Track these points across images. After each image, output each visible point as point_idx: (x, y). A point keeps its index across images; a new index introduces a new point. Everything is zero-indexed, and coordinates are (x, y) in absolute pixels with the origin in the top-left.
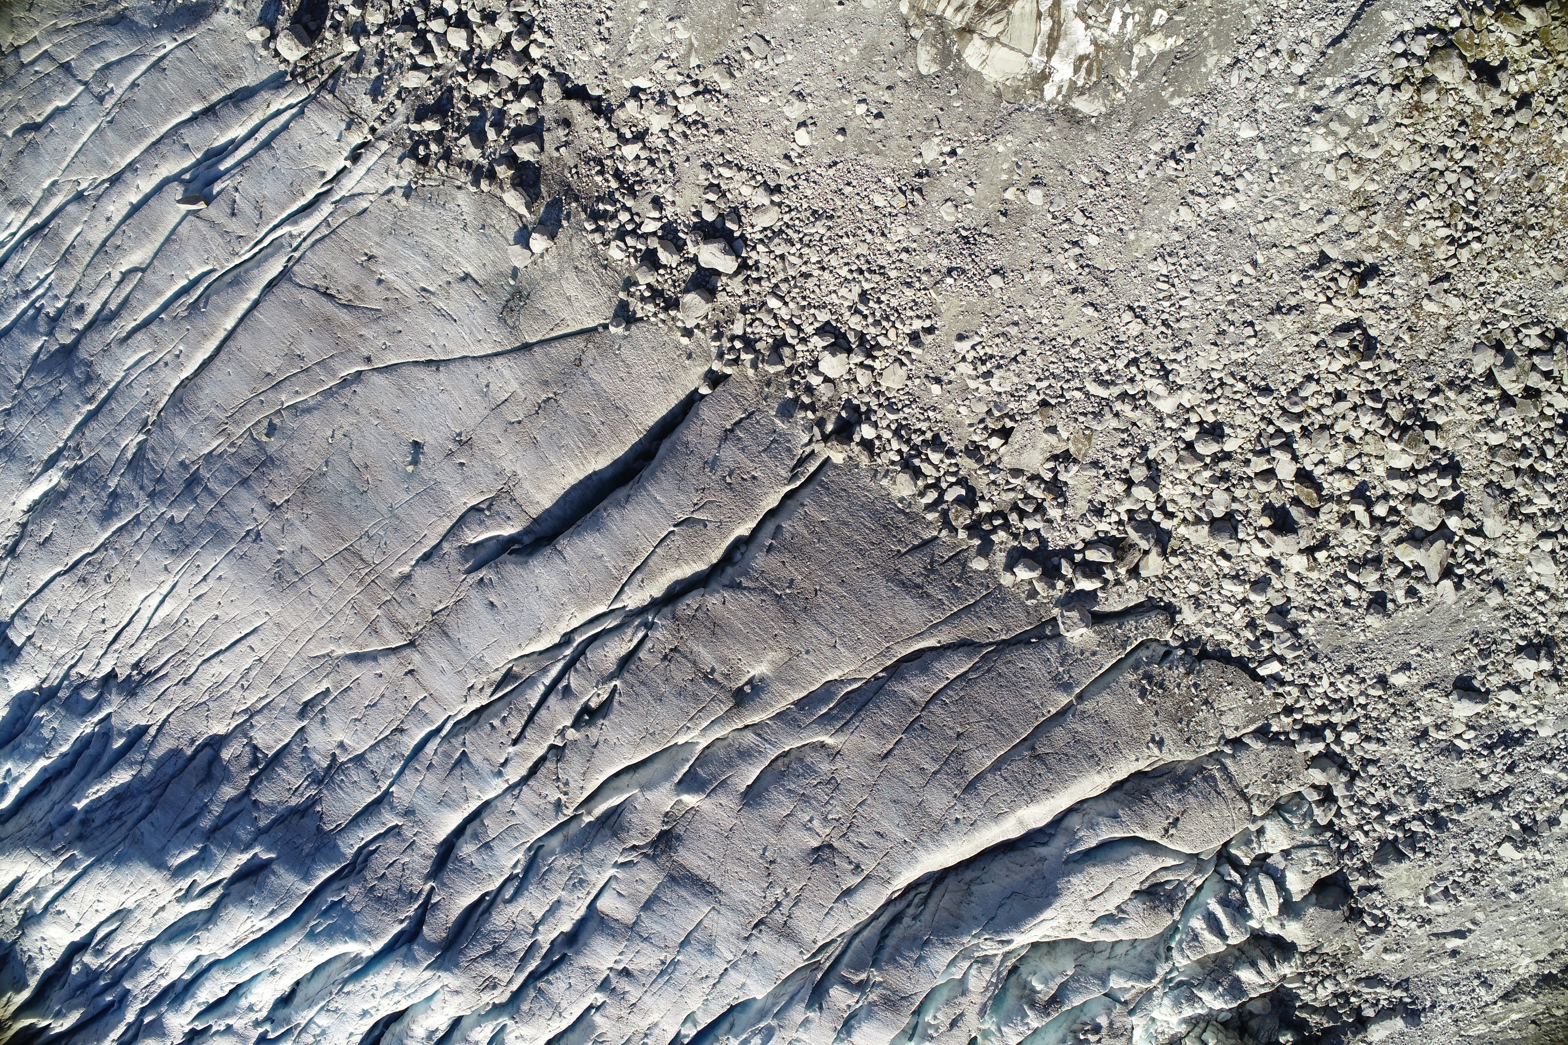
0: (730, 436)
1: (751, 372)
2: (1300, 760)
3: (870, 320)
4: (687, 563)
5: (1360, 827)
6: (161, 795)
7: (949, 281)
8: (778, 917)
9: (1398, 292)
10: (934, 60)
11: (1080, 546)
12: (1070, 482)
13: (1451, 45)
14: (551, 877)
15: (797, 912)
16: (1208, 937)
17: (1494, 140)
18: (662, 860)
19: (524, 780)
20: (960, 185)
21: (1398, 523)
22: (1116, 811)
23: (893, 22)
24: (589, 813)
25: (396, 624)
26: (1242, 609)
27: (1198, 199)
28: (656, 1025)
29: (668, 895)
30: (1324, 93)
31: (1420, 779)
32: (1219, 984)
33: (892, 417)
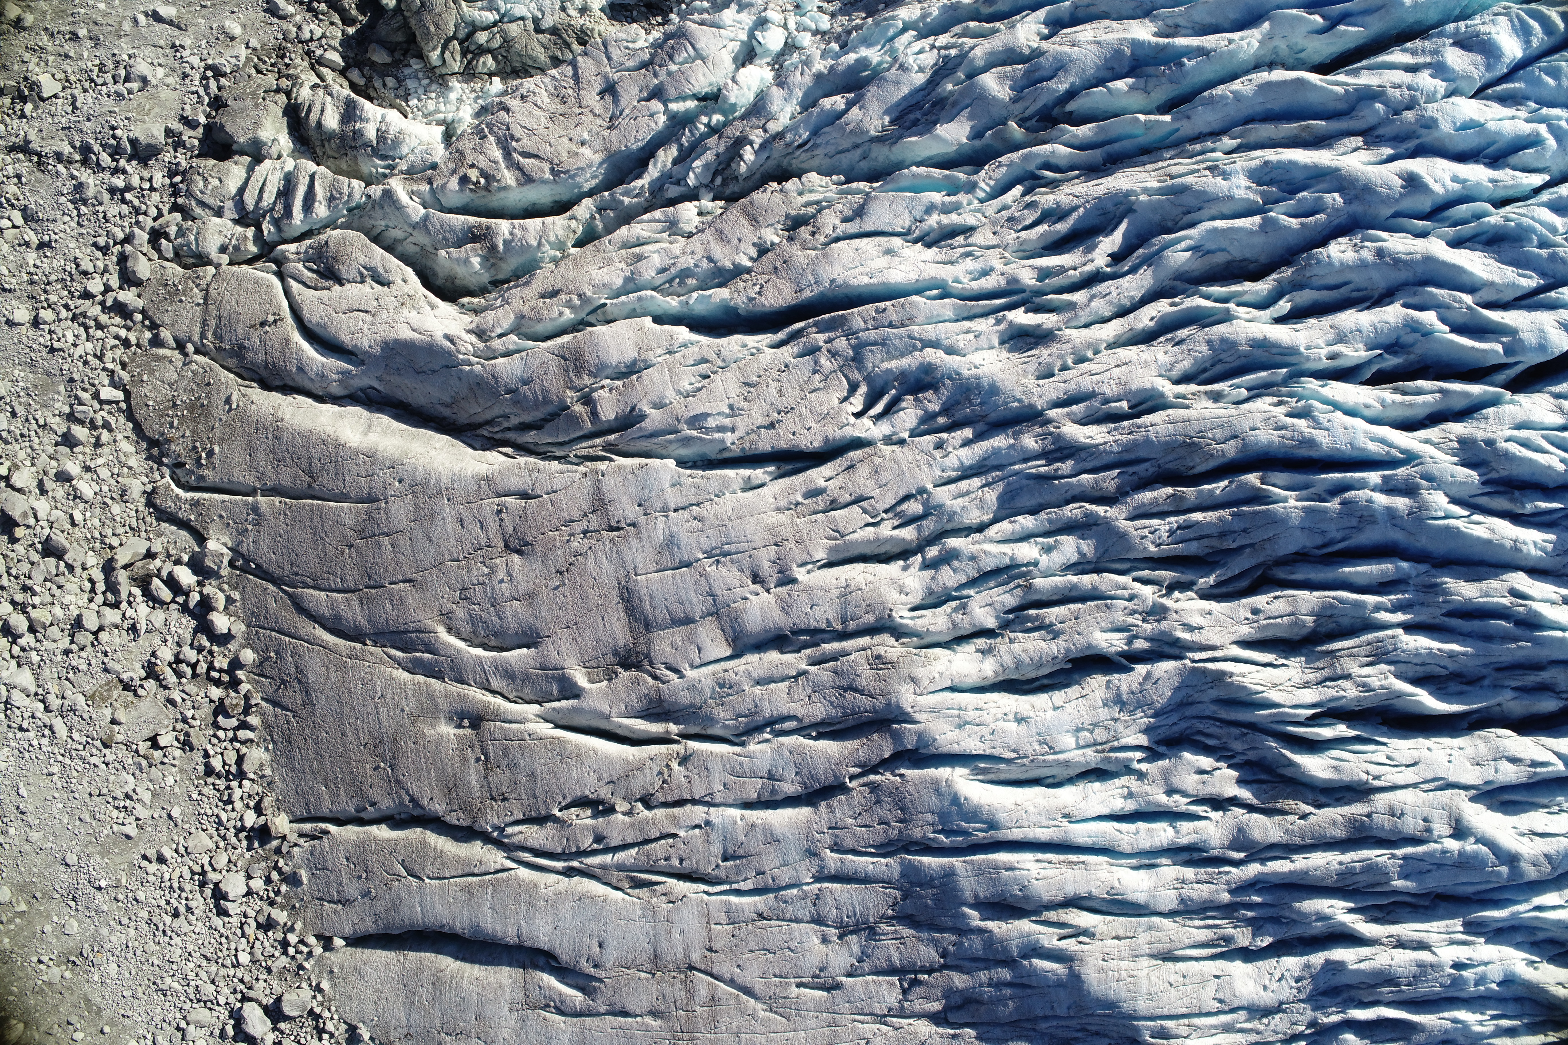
0: (342, 900)
1: (298, 927)
2: (146, 294)
3: (184, 895)
4: (437, 849)
5: (152, 189)
6: (1028, 1020)
7: (103, 884)
8: (594, 522)
11: (174, 606)
12: (138, 666)
14: (743, 709)
15: (576, 514)
16: (320, 192)
18: (642, 648)
19: (694, 802)
20: (51, 938)
22: (298, 373)
24: (669, 731)
25: (691, 992)
26: (95, 465)
28: (779, 509)
29: (662, 616)
31: (71, 206)
32: (354, 132)
33: (224, 816)
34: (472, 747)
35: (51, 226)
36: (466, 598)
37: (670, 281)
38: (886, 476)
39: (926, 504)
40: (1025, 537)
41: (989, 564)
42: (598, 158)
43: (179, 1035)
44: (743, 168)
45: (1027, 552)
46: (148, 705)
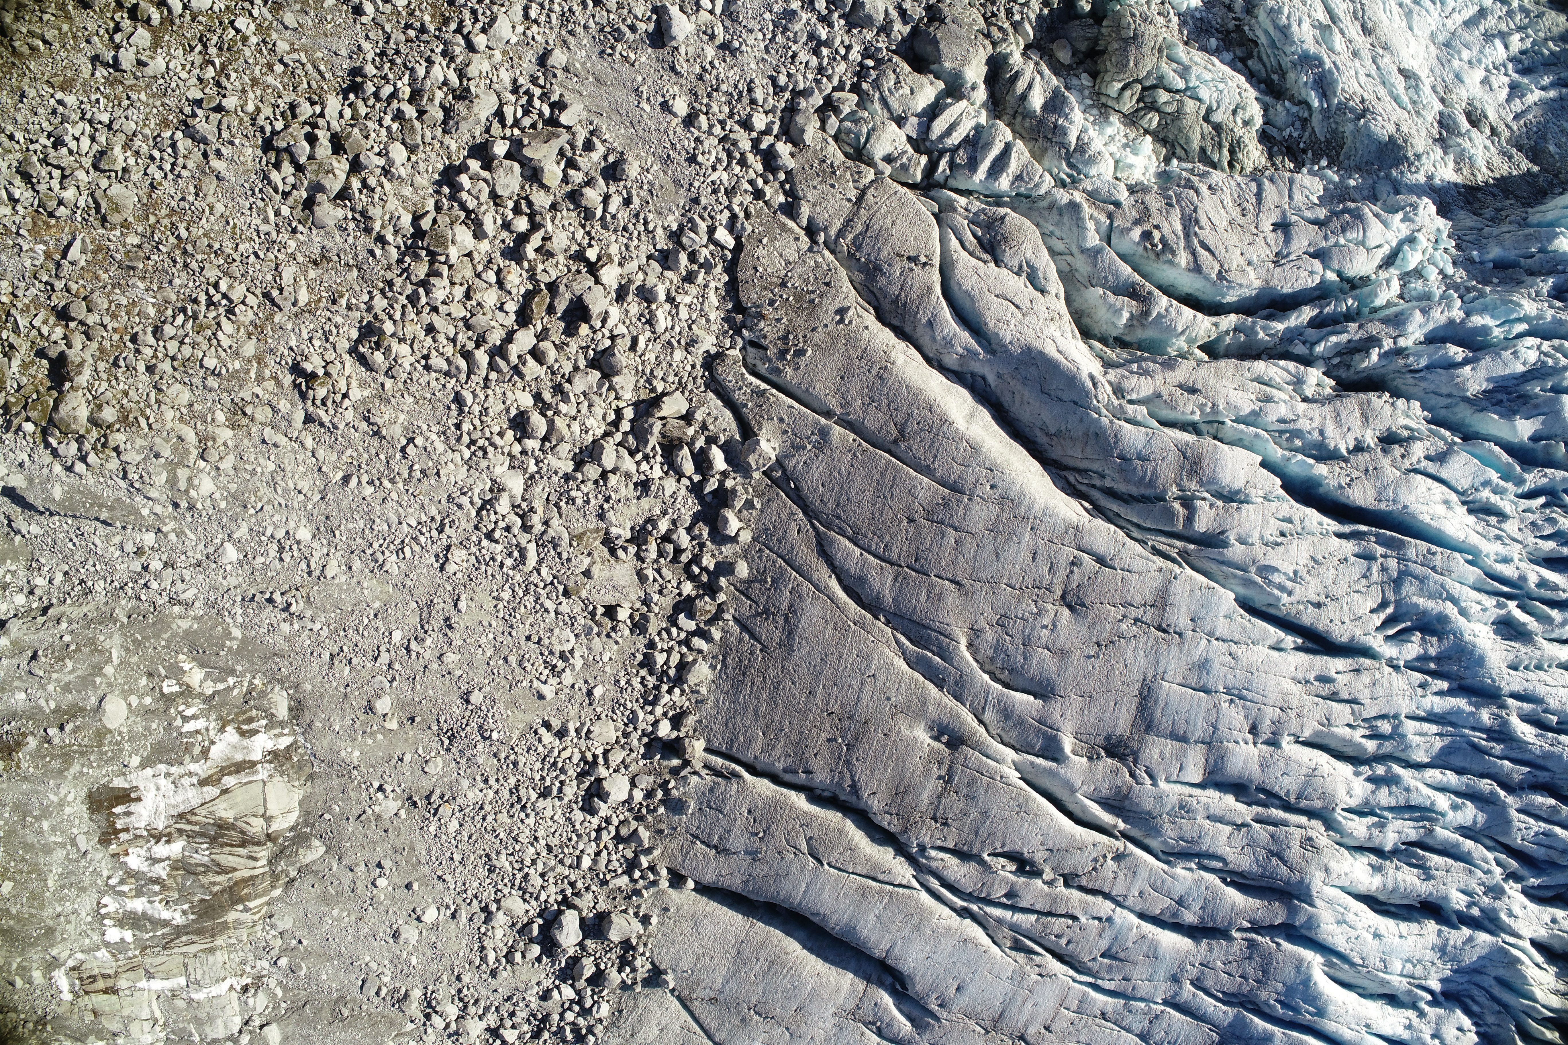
0: (721, 847)
1: (656, 853)
2: (802, 158)
3: (563, 777)
4: (852, 840)
5: (845, 58)
7: (495, 736)
9: (305, 335)
10: (309, 847)
11: (685, 482)
12: (629, 526)
13: (51, 421)
14: (1188, 835)
15: (1138, 600)
16: (1014, 166)
17: (116, 325)
18: (1134, 744)
19: (1107, 896)
20: (405, 768)
21: (527, 198)
22: (925, 326)
23: (294, 895)
24: (1115, 826)
26: (678, 299)
27: (313, 566)
28: (1293, 679)
29: (1166, 725)
30: (158, 509)
31: (771, 27)
32: (1056, 126)
33: (641, 714)
34: (940, 763)
35: (745, 35)
36: (1003, 626)
37: (1281, 432)
38: (1379, 691)
39: (1395, 728)
40: (1442, 789)
41: (1415, 800)
42: (1258, 284)
43: (483, 916)
44: (1366, 364)
45: (1443, 802)
46: (624, 570)
